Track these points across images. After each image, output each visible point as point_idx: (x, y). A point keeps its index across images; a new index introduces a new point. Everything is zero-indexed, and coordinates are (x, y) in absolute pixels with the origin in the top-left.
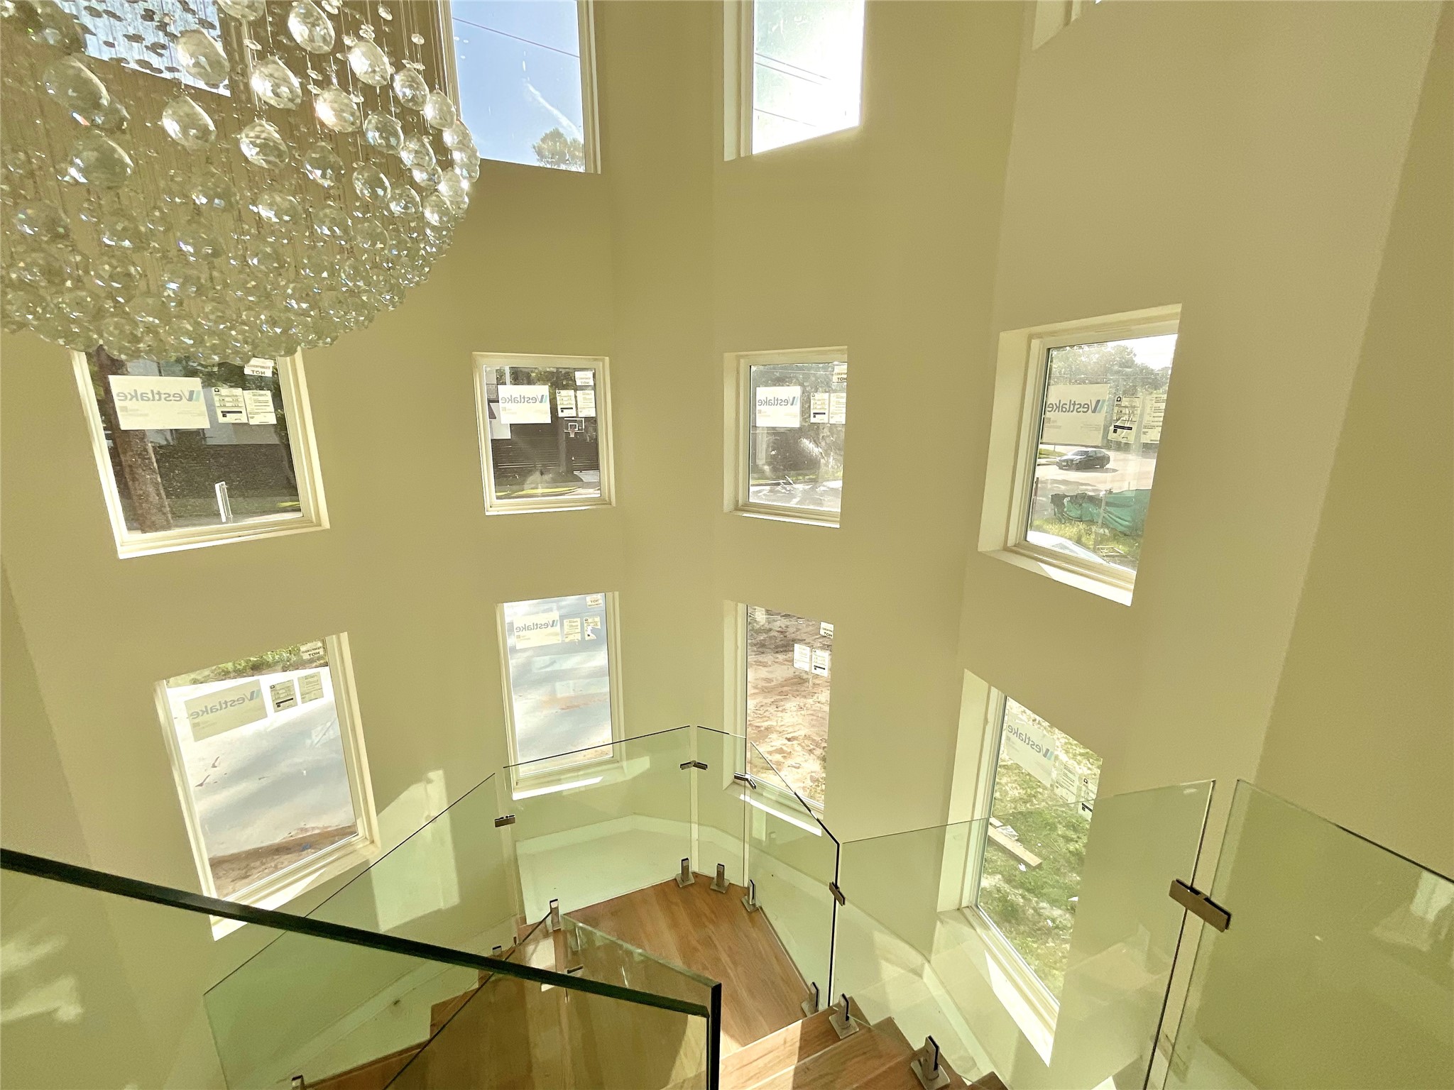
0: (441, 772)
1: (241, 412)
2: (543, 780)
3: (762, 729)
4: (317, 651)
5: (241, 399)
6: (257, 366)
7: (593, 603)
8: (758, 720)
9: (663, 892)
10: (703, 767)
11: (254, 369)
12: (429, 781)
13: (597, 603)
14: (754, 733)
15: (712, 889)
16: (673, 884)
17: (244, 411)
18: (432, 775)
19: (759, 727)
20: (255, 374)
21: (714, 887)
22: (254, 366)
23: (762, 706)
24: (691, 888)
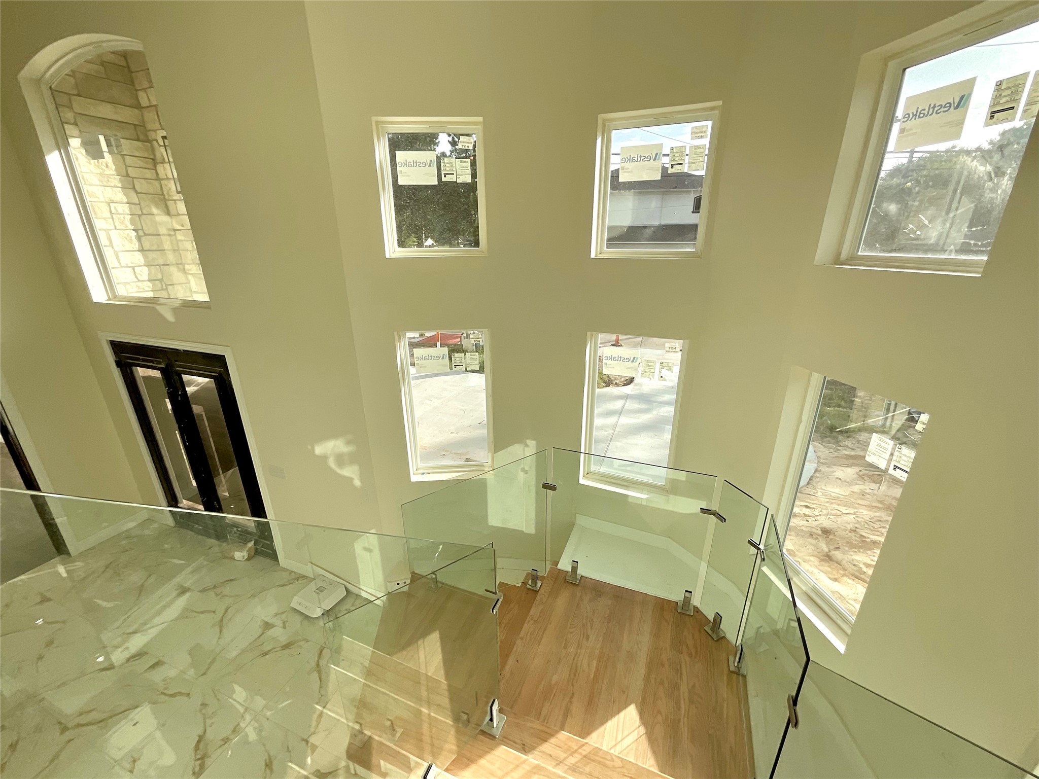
0: (534, 442)
1: (453, 174)
2: (609, 480)
3: (868, 540)
4: (479, 340)
5: (454, 165)
6: (465, 142)
7: (671, 350)
8: (869, 532)
9: (662, 605)
10: (723, 520)
11: (463, 144)
12: (527, 446)
13: (674, 350)
14: (856, 540)
15: (705, 630)
16: (673, 604)
17: (455, 174)
18: (529, 442)
19: (864, 537)
20: (464, 148)
21: (707, 629)
22: (463, 142)
23: (880, 521)
24: (687, 618)
